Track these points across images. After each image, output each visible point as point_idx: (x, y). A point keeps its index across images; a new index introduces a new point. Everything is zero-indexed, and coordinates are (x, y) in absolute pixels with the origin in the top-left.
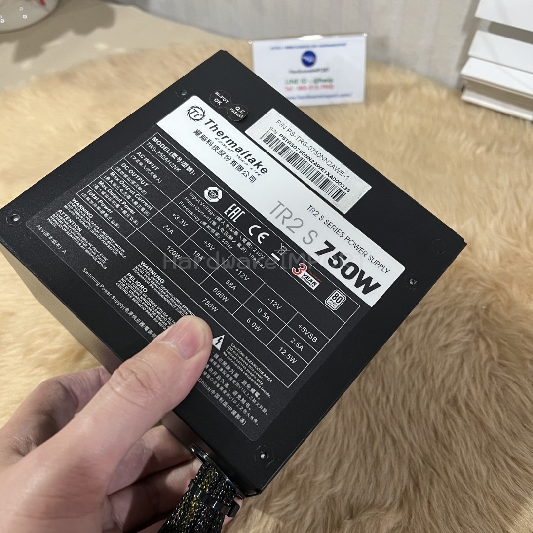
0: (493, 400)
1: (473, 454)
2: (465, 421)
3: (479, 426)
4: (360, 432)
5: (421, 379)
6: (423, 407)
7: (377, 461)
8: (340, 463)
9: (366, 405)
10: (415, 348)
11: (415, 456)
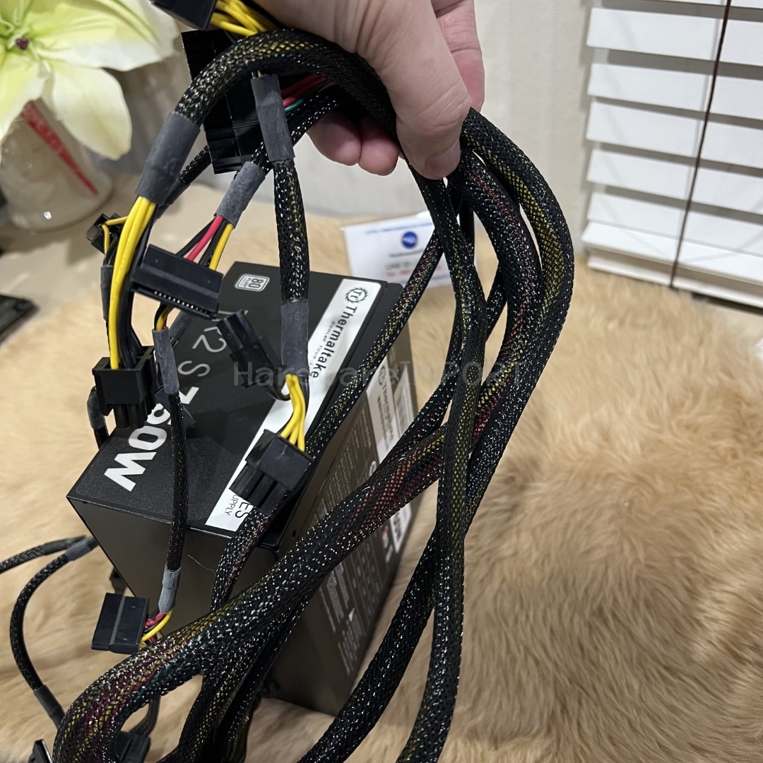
0: (642, 606)
1: (623, 667)
2: (613, 633)
3: (628, 637)
4: (500, 656)
5: (562, 591)
6: (566, 622)
7: (520, 685)
8: (480, 691)
9: (504, 625)
10: (553, 557)
11: (560, 675)
